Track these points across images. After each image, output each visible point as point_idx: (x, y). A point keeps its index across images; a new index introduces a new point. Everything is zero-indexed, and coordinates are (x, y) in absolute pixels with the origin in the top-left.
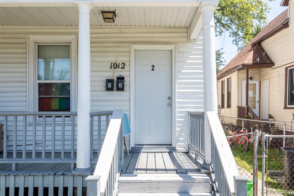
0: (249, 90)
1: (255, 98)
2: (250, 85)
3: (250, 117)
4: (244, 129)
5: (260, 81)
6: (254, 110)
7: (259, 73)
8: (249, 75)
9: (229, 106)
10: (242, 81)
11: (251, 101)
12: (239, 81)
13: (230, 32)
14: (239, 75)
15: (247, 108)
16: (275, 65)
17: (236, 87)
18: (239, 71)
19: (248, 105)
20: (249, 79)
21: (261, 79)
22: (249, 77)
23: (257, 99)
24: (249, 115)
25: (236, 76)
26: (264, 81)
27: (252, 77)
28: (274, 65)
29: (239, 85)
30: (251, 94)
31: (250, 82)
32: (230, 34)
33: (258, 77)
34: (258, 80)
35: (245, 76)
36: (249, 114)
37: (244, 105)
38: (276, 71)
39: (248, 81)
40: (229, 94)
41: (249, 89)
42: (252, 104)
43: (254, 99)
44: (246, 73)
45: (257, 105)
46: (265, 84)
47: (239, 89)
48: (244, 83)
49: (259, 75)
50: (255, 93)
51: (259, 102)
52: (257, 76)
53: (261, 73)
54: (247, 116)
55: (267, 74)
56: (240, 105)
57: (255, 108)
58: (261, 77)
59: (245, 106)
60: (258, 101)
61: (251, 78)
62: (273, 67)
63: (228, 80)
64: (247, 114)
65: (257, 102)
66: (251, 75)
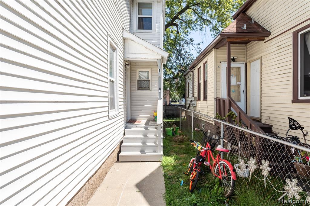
0: (231, 76)
1: (239, 87)
2: (232, 69)
3: (234, 115)
4: (224, 142)
5: (246, 64)
6: (238, 103)
7: (244, 53)
8: (231, 56)
9: (205, 98)
10: (222, 64)
11: (234, 91)
12: (217, 63)
13: (211, 27)
14: (217, 56)
15: (229, 100)
16: (272, 34)
17: (214, 72)
18: (218, 50)
19: (231, 96)
20: (231, 61)
21: (248, 61)
22: (231, 58)
23: (243, 88)
24: (232, 112)
25: (214, 57)
26: (251, 63)
27: (235, 58)
28: (270, 35)
29: (218, 69)
30: (233, 81)
31: (233, 65)
32: (210, 29)
33: (244, 59)
34: (243, 62)
35: (226, 57)
36: (232, 109)
37: (225, 96)
38: (272, 44)
39: (230, 63)
40: (205, 83)
41: (231, 74)
42: (235, 95)
43: (237, 88)
44: (226, 53)
45: (243, 96)
46: (254, 67)
47: (217, 74)
48: (225, 66)
49: (244, 56)
50: (239, 80)
51: (246, 92)
52: (242, 57)
53: (248, 52)
54: (229, 112)
55: (256, 52)
56: (219, 96)
57: (239, 101)
58: (247, 58)
59: (226, 98)
60: (243, 91)
61: (234, 60)
62: (267, 39)
63: (204, 65)
64: (230, 110)
65: (242, 93)
66: (234, 56)
